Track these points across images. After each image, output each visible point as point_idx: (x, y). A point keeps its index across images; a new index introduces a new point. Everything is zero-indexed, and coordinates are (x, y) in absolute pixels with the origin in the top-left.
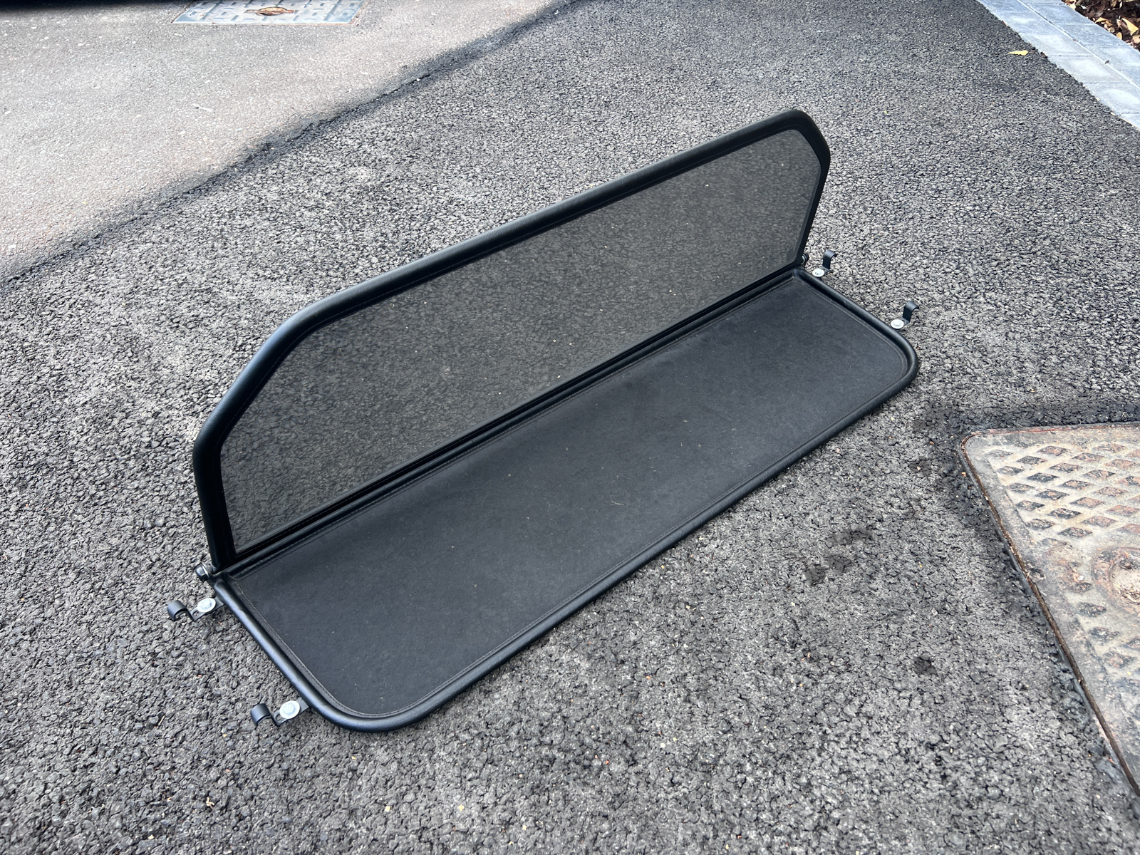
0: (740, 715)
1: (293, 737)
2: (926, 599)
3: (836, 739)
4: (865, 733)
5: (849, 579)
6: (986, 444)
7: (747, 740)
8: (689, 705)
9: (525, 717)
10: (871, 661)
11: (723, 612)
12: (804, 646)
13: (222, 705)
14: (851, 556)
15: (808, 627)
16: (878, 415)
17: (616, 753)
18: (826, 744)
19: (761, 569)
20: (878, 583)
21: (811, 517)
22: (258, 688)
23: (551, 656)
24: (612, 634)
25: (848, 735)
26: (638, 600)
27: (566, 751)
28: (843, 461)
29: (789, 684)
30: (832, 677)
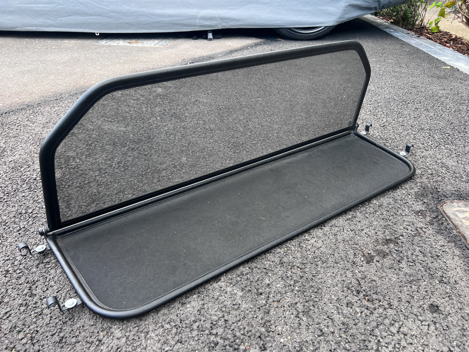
0: (328, 327)
1: (70, 319)
2: (431, 274)
3: (386, 345)
4: (403, 343)
5: (387, 262)
6: (454, 206)
7: (332, 341)
8: (298, 319)
9: (203, 319)
10: (404, 304)
11: (318, 273)
12: (364, 293)
13: (36, 299)
14: (387, 251)
15: (366, 283)
16: (396, 190)
17: (254, 342)
18: (380, 348)
19: (339, 254)
20: (403, 264)
21: (365, 231)
22: (57, 292)
23: (221, 287)
24: (256, 279)
25: (393, 343)
26: (272, 263)
27: (225, 339)
28: (380, 208)
29: (357, 312)
30: (381, 310)
